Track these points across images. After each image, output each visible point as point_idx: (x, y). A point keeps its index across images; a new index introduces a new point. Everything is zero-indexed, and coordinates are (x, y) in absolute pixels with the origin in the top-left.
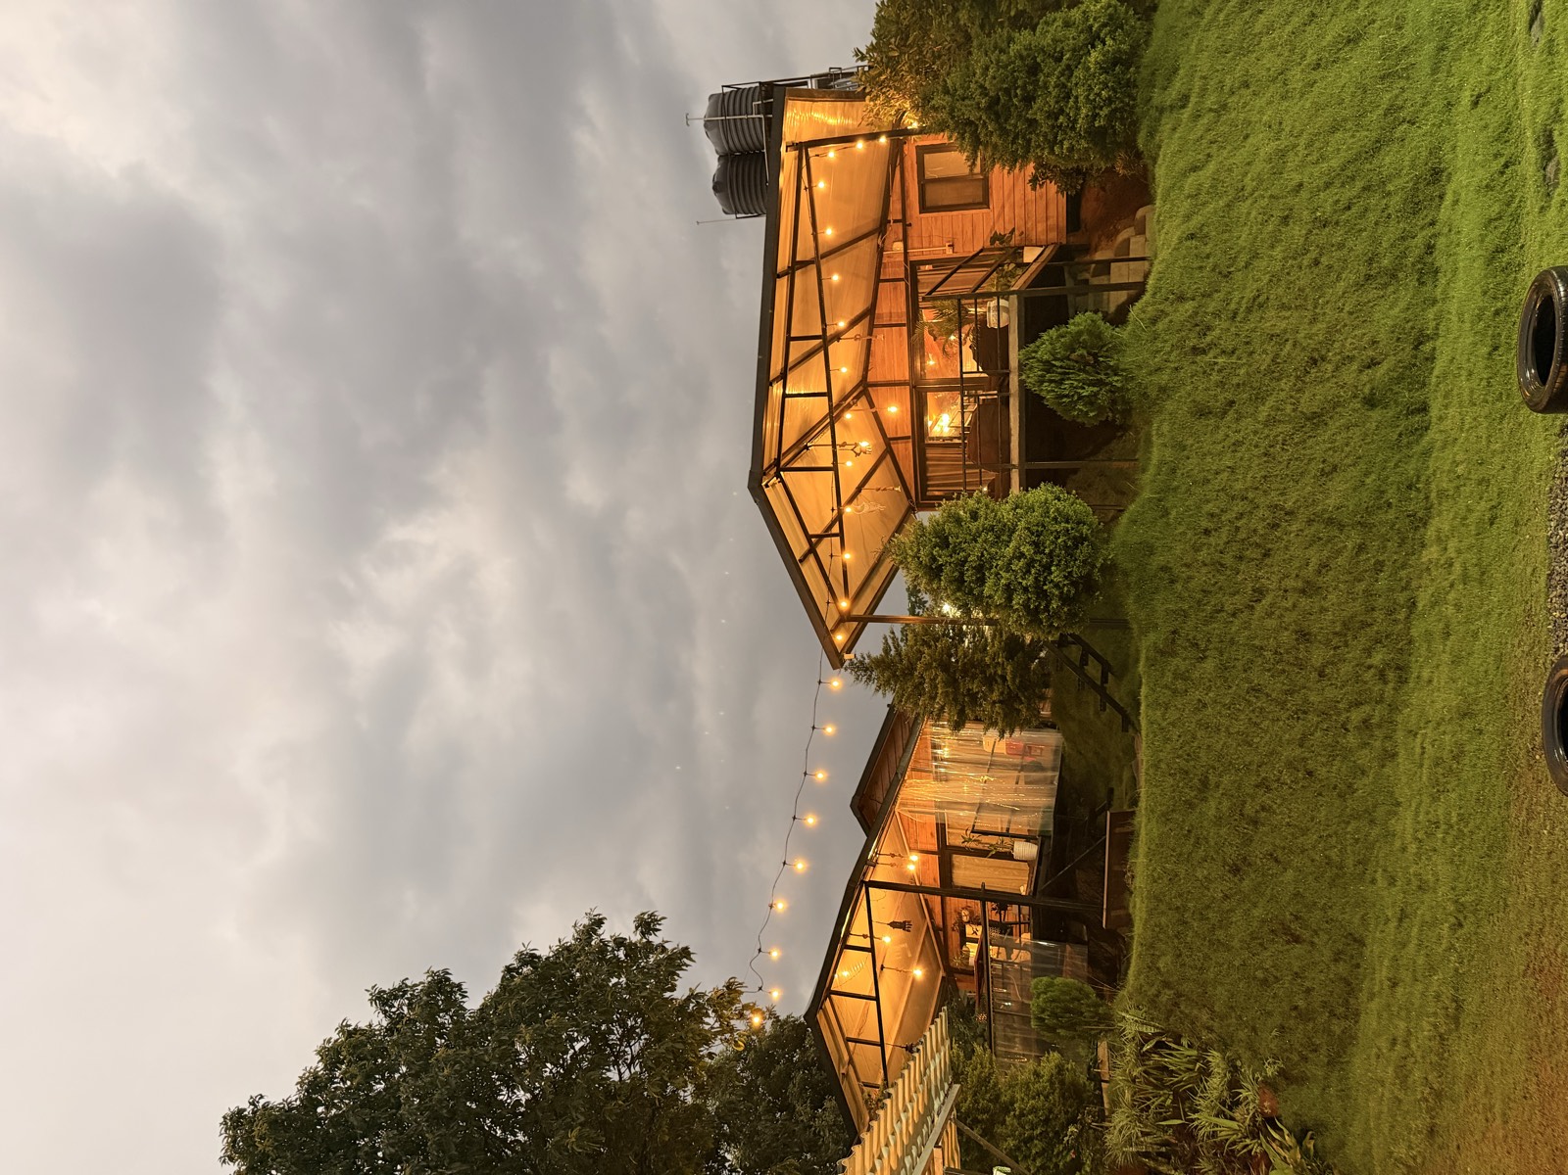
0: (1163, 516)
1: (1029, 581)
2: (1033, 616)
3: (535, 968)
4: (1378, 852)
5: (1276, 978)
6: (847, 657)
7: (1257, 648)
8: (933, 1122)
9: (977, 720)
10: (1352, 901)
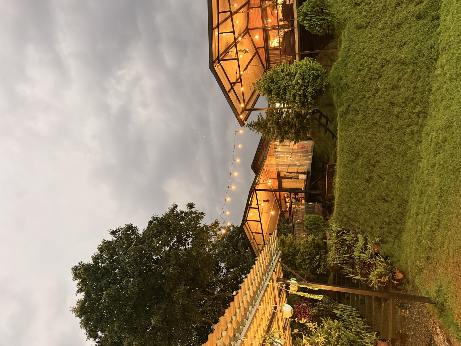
0: (345, 66)
1: (301, 92)
2: (303, 104)
3: (158, 221)
4: (414, 174)
5: (379, 213)
6: (245, 122)
7: (376, 109)
8: (273, 263)
9: (288, 139)
10: (405, 189)
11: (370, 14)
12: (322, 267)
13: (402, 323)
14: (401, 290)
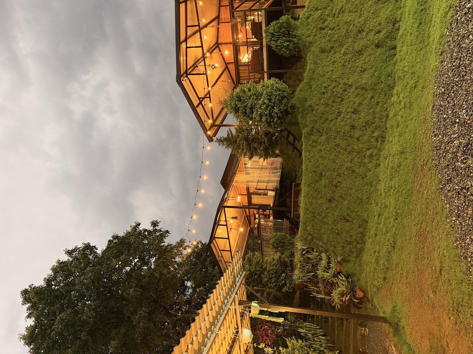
0: (310, 88)
1: (267, 112)
2: (269, 123)
3: (119, 240)
4: (373, 195)
5: (341, 232)
6: (214, 138)
7: (338, 131)
8: (236, 285)
9: (257, 155)
10: (365, 210)
11: (334, 39)
12: (288, 285)
13: (362, 342)
14: (361, 308)
